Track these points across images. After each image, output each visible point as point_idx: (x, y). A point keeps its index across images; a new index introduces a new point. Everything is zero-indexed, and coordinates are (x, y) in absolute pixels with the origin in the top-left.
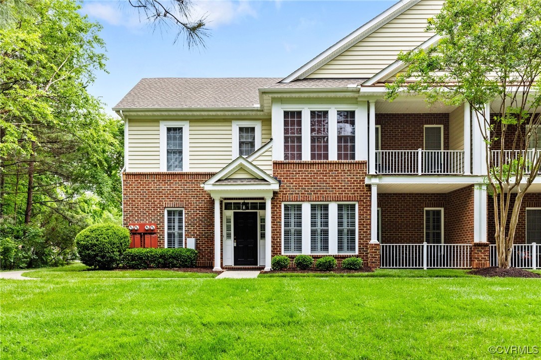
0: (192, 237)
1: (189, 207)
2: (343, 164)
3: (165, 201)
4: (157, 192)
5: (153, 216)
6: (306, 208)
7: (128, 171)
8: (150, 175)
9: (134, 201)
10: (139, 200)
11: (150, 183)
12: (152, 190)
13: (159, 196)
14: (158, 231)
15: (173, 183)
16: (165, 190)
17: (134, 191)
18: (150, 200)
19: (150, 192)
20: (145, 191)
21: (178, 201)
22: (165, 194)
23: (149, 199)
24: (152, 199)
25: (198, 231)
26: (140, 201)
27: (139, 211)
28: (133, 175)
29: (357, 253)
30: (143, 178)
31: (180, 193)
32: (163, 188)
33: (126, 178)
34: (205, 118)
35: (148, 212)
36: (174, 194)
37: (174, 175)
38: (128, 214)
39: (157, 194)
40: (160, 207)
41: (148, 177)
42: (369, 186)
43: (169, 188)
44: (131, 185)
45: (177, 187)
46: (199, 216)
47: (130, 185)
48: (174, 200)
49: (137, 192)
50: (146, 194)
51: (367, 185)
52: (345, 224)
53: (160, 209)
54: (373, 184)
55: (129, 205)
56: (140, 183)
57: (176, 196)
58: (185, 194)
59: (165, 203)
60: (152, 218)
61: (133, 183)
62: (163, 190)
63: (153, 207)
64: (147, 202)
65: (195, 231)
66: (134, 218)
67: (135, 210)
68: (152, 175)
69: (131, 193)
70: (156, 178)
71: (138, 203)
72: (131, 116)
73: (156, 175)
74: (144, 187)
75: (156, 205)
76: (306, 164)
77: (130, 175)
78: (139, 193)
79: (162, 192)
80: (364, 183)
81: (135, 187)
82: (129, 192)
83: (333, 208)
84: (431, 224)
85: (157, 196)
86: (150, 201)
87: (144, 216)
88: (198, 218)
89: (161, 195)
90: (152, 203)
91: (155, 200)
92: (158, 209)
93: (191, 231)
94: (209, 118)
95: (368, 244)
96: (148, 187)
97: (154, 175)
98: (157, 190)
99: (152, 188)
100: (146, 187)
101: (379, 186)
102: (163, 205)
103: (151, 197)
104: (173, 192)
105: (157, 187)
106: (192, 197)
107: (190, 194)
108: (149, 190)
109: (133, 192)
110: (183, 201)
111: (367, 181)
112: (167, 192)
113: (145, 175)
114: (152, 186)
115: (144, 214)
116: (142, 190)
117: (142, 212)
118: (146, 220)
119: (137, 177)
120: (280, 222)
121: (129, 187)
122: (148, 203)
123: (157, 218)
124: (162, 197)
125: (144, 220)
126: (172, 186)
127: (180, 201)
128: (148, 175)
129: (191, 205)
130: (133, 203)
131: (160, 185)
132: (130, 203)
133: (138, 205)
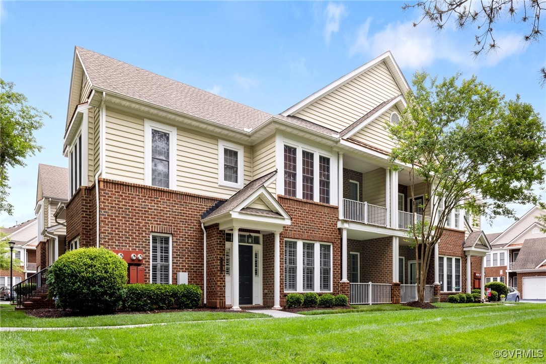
0: (181, 270)
1: (178, 234)
3: (151, 223)
4: (142, 211)
5: (138, 242)
6: (300, 245)
7: (104, 176)
8: (134, 186)
9: (115, 219)
10: (120, 218)
11: (135, 198)
12: (137, 207)
13: (145, 217)
14: (144, 262)
15: (160, 202)
16: (152, 209)
17: (114, 205)
18: (134, 220)
19: (134, 210)
20: (128, 207)
21: (166, 225)
22: (151, 215)
23: (132, 218)
24: (136, 219)
25: (187, 264)
26: (121, 220)
27: (121, 233)
28: (113, 183)
29: (332, 291)
30: (126, 190)
31: (168, 215)
32: (150, 207)
33: (104, 186)
35: (131, 236)
36: (161, 216)
37: (161, 191)
38: (107, 236)
39: (142, 214)
40: (146, 231)
41: (131, 190)
43: (156, 208)
44: (110, 197)
45: (165, 208)
46: (188, 245)
47: (108, 197)
48: (162, 223)
49: (118, 208)
50: (129, 212)
51: (338, 229)
53: (146, 234)
54: (345, 229)
55: (108, 225)
56: (121, 196)
57: (164, 219)
58: (173, 217)
59: (152, 227)
60: (136, 244)
61: (113, 194)
62: (149, 208)
63: (138, 231)
64: (131, 222)
65: (184, 264)
66: (114, 242)
67: (115, 231)
68: (137, 187)
69: (110, 208)
70: (142, 193)
71: (119, 223)
73: (142, 188)
74: (127, 203)
75: (141, 228)
77: (110, 183)
78: (121, 210)
79: (148, 211)
80: (337, 227)
81: (115, 201)
82: (108, 206)
83: (317, 246)
85: (142, 217)
86: (133, 222)
87: (126, 241)
88: (186, 248)
89: (147, 215)
90: (136, 225)
91: (140, 220)
92: (144, 233)
93: (180, 263)
96: (132, 203)
97: (139, 187)
98: (142, 208)
99: (137, 205)
100: (129, 203)
102: (149, 229)
103: (135, 216)
104: (160, 213)
105: (142, 205)
106: (181, 221)
107: (178, 218)
108: (133, 206)
109: (113, 207)
110: (171, 226)
111: (339, 225)
112: (153, 212)
113: (128, 186)
114: (137, 202)
115: (127, 238)
116: (124, 205)
117: (124, 235)
118: (129, 246)
119: (118, 188)
121: (108, 200)
122: (132, 224)
123: (142, 244)
124: (149, 217)
125: (126, 246)
126: (159, 205)
127: (169, 225)
128: (131, 186)
129: (180, 232)
130: (112, 222)
131: (145, 202)
132: (108, 222)
133: (119, 226)
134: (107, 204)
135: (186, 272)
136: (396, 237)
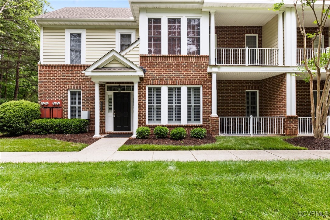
0: (87, 110)
1: (85, 89)
2: (192, 57)
3: (68, 85)
4: (62, 78)
5: (60, 95)
6: (164, 90)
7: (42, 63)
8: (57, 66)
9: (46, 85)
10: (50, 83)
11: (58, 72)
12: (59, 77)
13: (64, 81)
14: (63, 106)
15: (74, 72)
16: (68, 77)
17: (46, 77)
18: (57, 84)
19: (58, 78)
20: (54, 77)
21: (77, 85)
22: (68, 80)
23: (57, 83)
24: (59, 83)
25: (91, 105)
26: (50, 85)
27: (50, 92)
28: (45, 66)
29: (201, 123)
30: (53, 69)
31: (79, 79)
32: (67, 76)
33: (41, 68)
34: (96, 27)
35: (56, 92)
36: (74, 80)
37: (74, 66)
38: (42, 93)
39: (62, 80)
40: (64, 89)
41: (56, 68)
42: (210, 74)
43: (71, 76)
44: (44, 73)
45: (77, 75)
46: (92, 95)
47: (43, 73)
48: (74, 84)
49: (49, 78)
50: (55, 80)
51: (209, 73)
52: (193, 102)
53: (64, 91)
54: (214, 72)
55: (43, 88)
56: (50, 72)
57: (76, 81)
58: (82, 80)
59: (68, 86)
60: (58, 96)
61: (46, 72)
62: (66, 77)
63: (60, 89)
64: (56, 85)
65: (89, 106)
66: (46, 96)
67: (47, 91)
68: (59, 66)
69: (44, 79)
70: (62, 68)
71: (49, 86)
72: (45, 25)
73: (62, 66)
74: (53, 75)
75: (61, 88)
76: (164, 57)
77: (44, 66)
78: (50, 79)
79: (66, 78)
80: (207, 72)
81: (47, 75)
82: (43, 78)
83: (184, 90)
84: (250, 101)
85: (62, 81)
86: (57, 85)
87: (53, 95)
88: (91, 96)
89: (65, 80)
90: (59, 86)
91: (61, 84)
92: (63, 90)
93: (86, 105)
94: (100, 27)
95: (209, 116)
96: (56, 75)
97: (61, 66)
98: (62, 77)
99: (59, 76)
100: (55, 75)
101: (218, 74)
102: (66, 88)
103: (58, 81)
104: (74, 78)
105: (62, 75)
106: (87, 82)
107: (86, 80)
108: (57, 77)
109: (46, 78)
110: (81, 85)
111: (209, 70)
112: (69, 78)
113: (54, 66)
114: (59, 74)
115: (53, 93)
116: (52, 77)
117: (52, 92)
118: (55, 98)
119: (48, 68)
120: (145, 100)
121: (43, 75)
122: (56, 86)
123: (62, 96)
124: (66, 81)
125: (53, 98)
126: (73, 74)
127: (79, 85)
128: (56, 66)
129: (86, 88)
130: (45, 86)
131: (64, 73)
132: (43, 86)
133: (49, 88)
134: (42, 77)
135: (86, 110)
136: (291, 73)
